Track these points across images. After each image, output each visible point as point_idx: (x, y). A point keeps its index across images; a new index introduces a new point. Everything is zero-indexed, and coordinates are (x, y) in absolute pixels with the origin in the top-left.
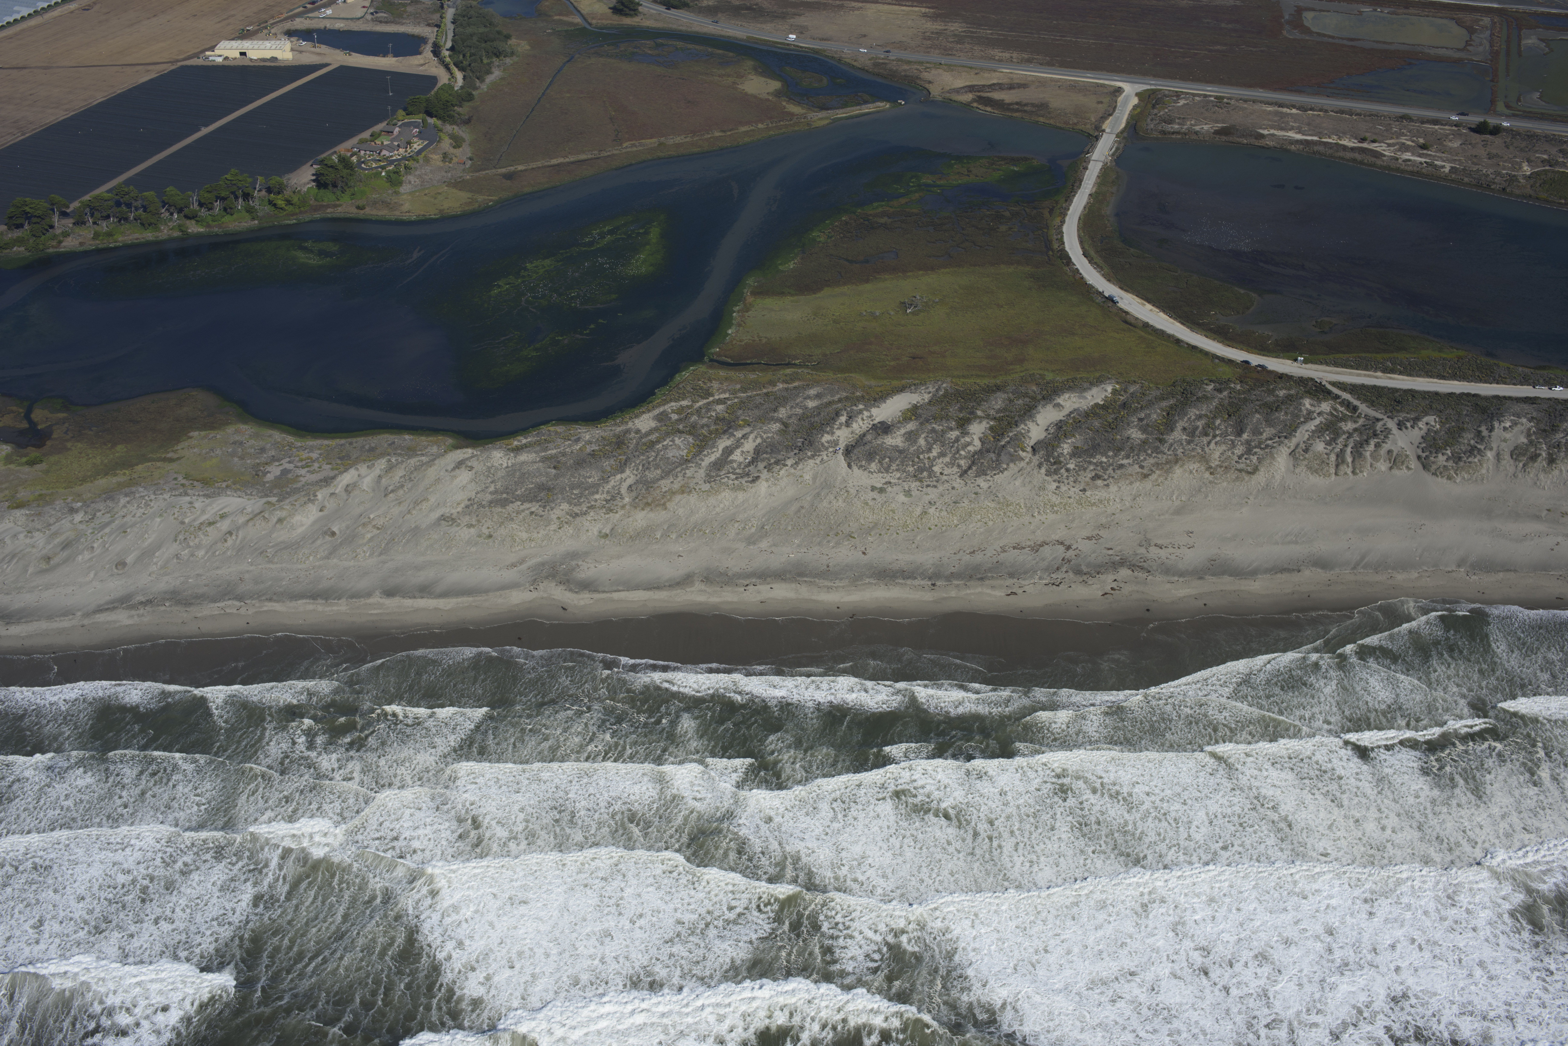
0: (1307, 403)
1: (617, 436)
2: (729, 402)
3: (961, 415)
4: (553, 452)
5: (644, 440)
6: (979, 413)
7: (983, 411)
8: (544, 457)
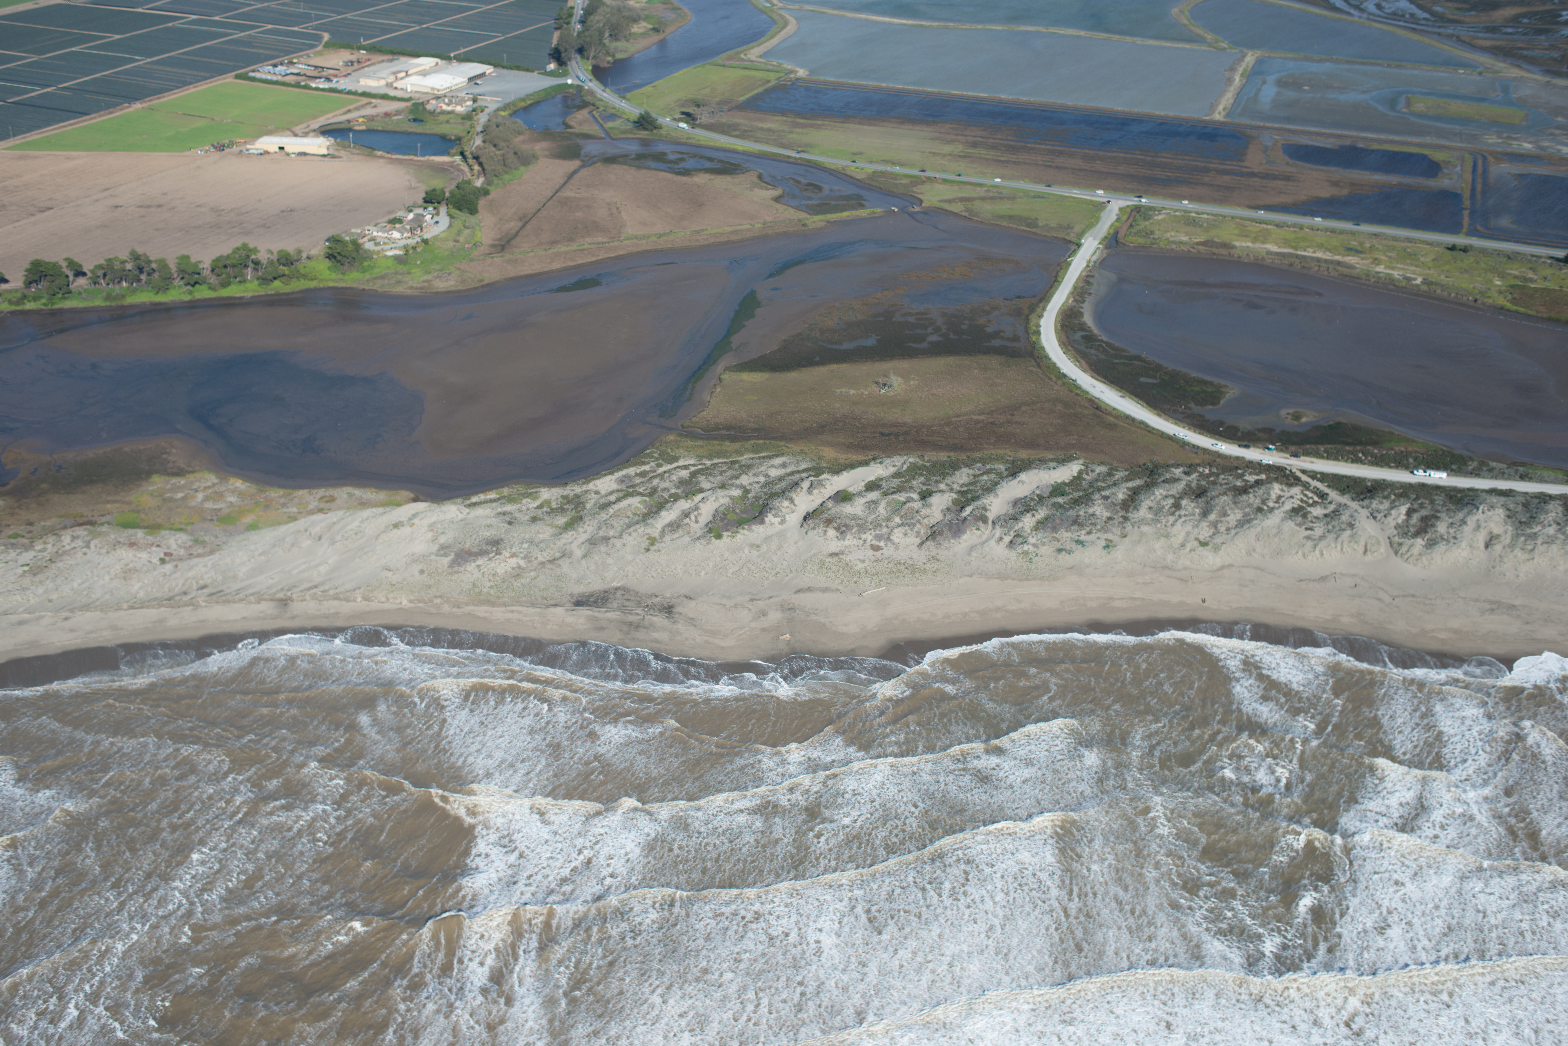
0: (1276, 489)
1: (577, 496)
2: (693, 469)
3: (924, 488)
4: (509, 508)
5: (602, 501)
6: (942, 486)
7: (947, 485)
8: (500, 513)
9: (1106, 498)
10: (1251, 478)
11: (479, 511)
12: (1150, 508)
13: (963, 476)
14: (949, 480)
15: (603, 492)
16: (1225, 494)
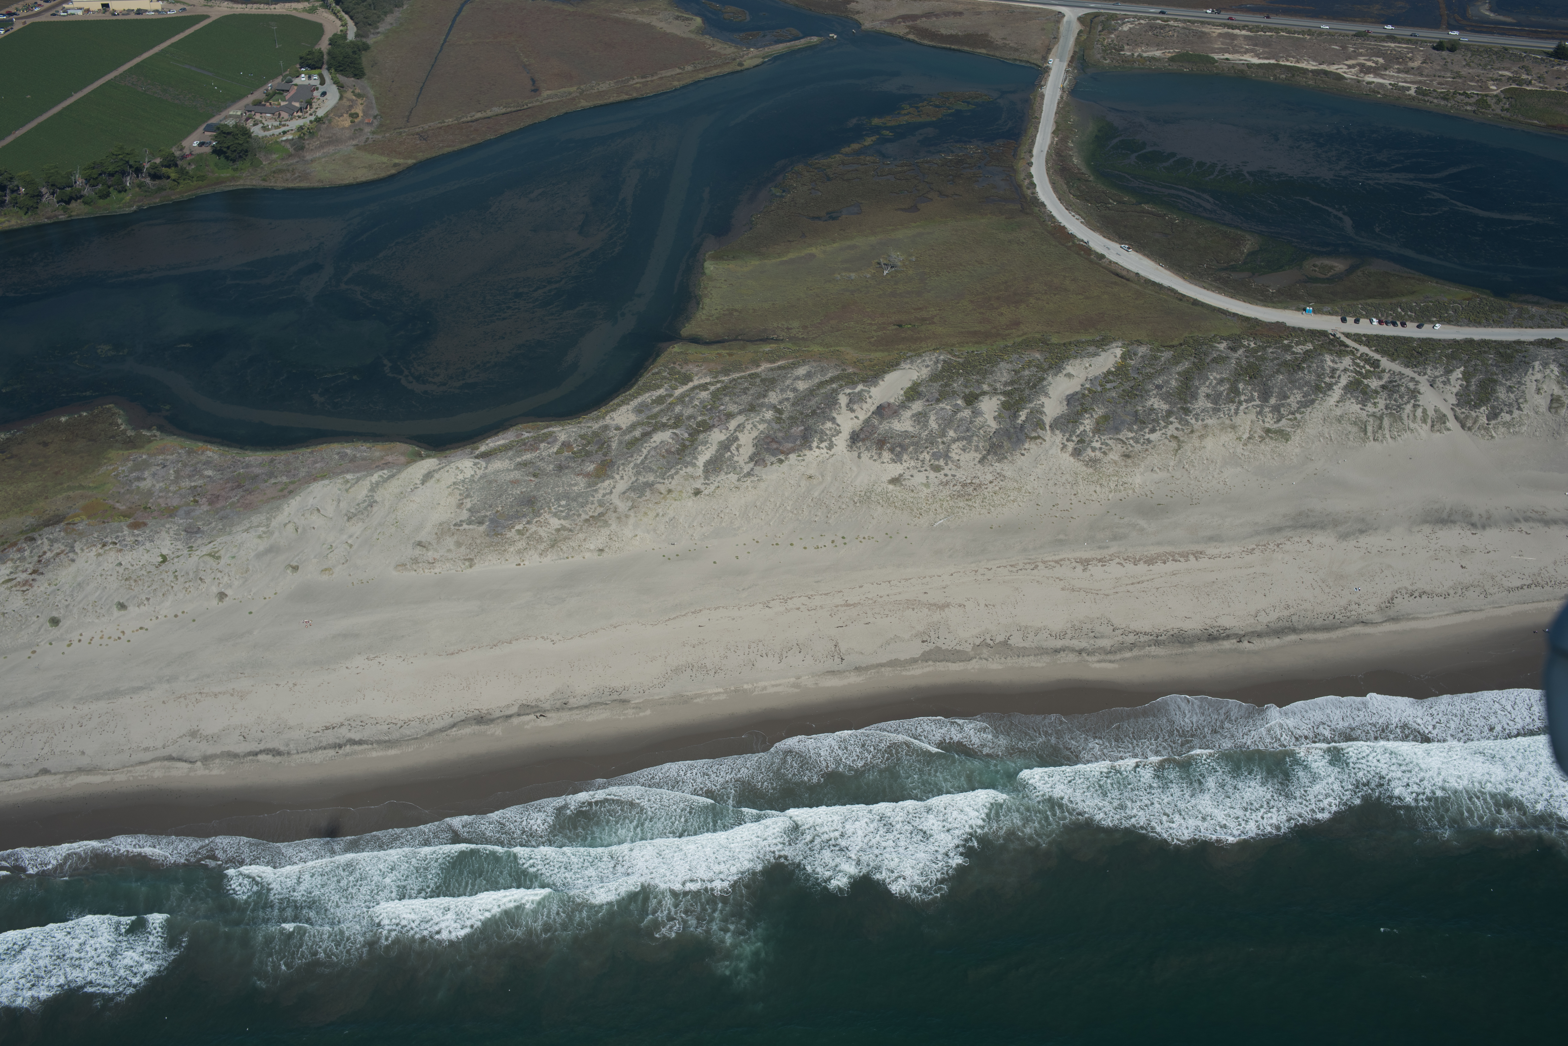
0: (1328, 360)
1: (595, 434)
2: (712, 388)
3: (967, 391)
4: (528, 456)
5: (627, 437)
6: (985, 387)
7: (990, 385)
8: (519, 464)
9: (1159, 387)
10: (1299, 349)
11: (497, 464)
12: (1208, 396)
13: (1003, 374)
14: (990, 379)
15: (624, 427)
16: (1278, 372)
